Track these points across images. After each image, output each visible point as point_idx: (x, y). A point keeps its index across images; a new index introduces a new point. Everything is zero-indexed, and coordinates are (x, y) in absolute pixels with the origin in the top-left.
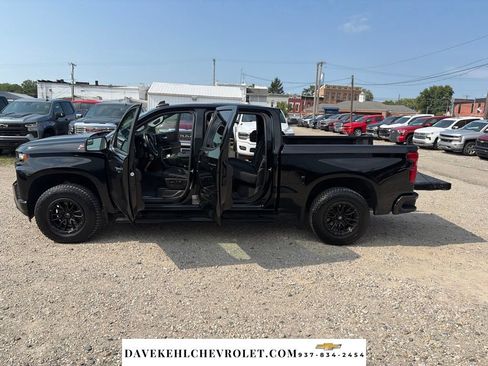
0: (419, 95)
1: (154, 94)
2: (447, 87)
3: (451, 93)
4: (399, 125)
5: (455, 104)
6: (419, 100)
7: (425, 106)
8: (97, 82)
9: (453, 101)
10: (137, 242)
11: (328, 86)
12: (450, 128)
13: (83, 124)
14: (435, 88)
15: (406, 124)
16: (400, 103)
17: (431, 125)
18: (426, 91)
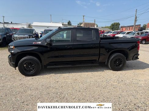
0: (111, 25)
1: (34, 26)
2: (118, 23)
3: (119, 25)
4: (110, 34)
5: (121, 27)
6: (111, 27)
7: (112, 28)
8: (12, 22)
9: (120, 27)
10: (54, 74)
11: (85, 23)
12: (125, 34)
13: (17, 36)
14: (115, 23)
15: (112, 34)
16: (105, 27)
17: (119, 34)
18: (112, 24)
